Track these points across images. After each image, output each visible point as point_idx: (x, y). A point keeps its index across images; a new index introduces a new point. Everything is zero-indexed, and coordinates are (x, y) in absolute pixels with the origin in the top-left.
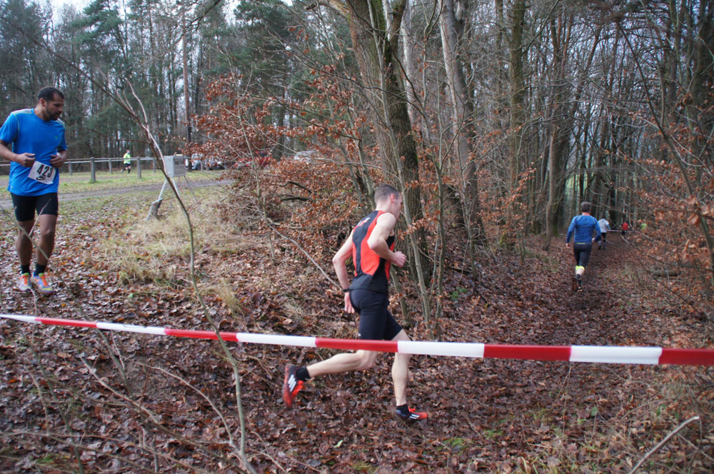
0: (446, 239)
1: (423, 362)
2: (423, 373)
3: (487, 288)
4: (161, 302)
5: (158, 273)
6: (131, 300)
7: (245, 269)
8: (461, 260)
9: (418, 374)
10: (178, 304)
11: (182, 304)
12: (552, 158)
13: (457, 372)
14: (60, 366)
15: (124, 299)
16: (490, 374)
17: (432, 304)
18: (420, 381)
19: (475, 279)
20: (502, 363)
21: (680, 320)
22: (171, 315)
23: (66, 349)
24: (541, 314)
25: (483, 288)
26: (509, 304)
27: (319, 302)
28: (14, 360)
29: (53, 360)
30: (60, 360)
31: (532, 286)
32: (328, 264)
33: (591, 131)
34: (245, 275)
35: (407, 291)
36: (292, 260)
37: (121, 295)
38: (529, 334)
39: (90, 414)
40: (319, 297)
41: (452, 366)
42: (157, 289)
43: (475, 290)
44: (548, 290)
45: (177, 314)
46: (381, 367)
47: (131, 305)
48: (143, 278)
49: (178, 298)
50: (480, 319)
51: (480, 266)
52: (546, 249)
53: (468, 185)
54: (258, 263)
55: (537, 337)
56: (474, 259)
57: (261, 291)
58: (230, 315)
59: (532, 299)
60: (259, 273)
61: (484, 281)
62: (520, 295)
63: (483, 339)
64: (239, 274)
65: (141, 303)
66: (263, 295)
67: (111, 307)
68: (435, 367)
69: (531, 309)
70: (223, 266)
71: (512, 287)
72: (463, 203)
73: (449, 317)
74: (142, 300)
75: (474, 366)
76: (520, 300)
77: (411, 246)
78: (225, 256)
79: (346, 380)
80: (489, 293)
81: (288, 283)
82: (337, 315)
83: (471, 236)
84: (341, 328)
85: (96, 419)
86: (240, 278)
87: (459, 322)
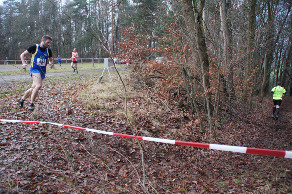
2: (208, 152)
3: (235, 118)
4: (103, 117)
5: (102, 106)
6: (91, 116)
7: (136, 106)
8: (225, 106)
9: (206, 153)
10: (110, 119)
11: (112, 119)
13: (223, 153)
14: (64, 141)
15: (89, 116)
16: (237, 155)
17: (213, 125)
18: (207, 156)
19: (231, 114)
22: (107, 123)
24: (259, 130)
26: (245, 125)
27: (166, 121)
28: (48, 138)
29: (62, 138)
30: (64, 138)
31: (255, 118)
32: (170, 105)
33: (283, 52)
34: (136, 108)
35: (202, 117)
36: (155, 103)
37: (87, 114)
38: (254, 139)
39: (76, 161)
40: (166, 118)
42: (102, 112)
43: (230, 118)
44: (262, 120)
45: (110, 123)
46: (191, 149)
47: (91, 118)
48: (96, 107)
49: (110, 116)
51: (233, 108)
52: (261, 102)
53: (230, 74)
54: (141, 103)
55: (257, 140)
56: (231, 106)
57: (143, 115)
59: (255, 124)
60: (142, 107)
61: (234, 115)
62: (249, 122)
63: (234, 139)
64: (134, 107)
65: (95, 118)
66: (144, 117)
67: (84, 119)
68: (213, 150)
69: (254, 128)
70: (127, 104)
71: (246, 118)
72: (227, 82)
73: (219, 129)
74: (95, 116)
76: (250, 124)
77: (205, 99)
78: (129, 100)
79: (176, 153)
80: (237, 120)
81: (154, 112)
82: (173, 126)
83: (230, 96)
84: (175, 132)
85: (78, 163)
86: (134, 109)
87: (224, 131)
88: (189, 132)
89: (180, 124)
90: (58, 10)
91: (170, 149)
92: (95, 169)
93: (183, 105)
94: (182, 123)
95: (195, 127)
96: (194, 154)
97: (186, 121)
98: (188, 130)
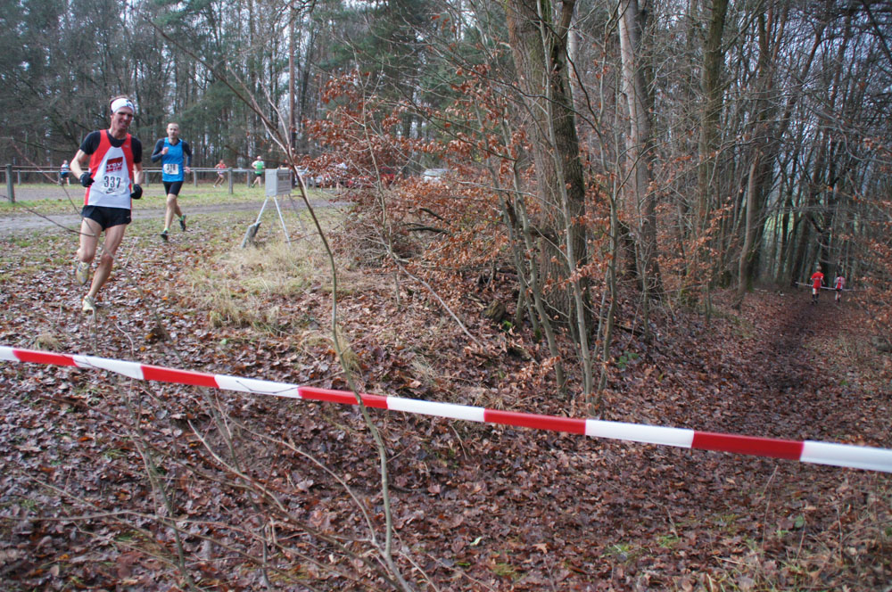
0: (616, 289)
1: (581, 444)
2: (581, 458)
3: (662, 353)
4: (260, 351)
5: (257, 316)
6: (223, 347)
7: (364, 315)
8: (631, 317)
9: (574, 458)
10: (282, 355)
11: (287, 355)
12: (752, 192)
13: (623, 459)
14: (139, 424)
15: (215, 345)
16: (665, 464)
17: (596, 374)
18: (577, 468)
19: (648, 342)
20: (679, 451)
22: (273, 368)
24: (730, 391)
25: (658, 354)
26: (689, 376)
27: (455, 362)
28: (86, 414)
31: (718, 354)
32: (466, 314)
33: (802, 159)
34: (363, 323)
35: (562, 352)
36: (421, 307)
37: (211, 340)
38: (715, 416)
39: (174, 486)
40: (455, 355)
41: (617, 451)
42: (257, 334)
43: (647, 356)
44: (739, 360)
45: (282, 368)
46: (529, 447)
47: (224, 354)
48: (239, 320)
49: (281, 348)
50: (653, 393)
51: (655, 325)
52: (737, 308)
53: (646, 223)
54: (379, 309)
55: (724, 421)
56: (648, 317)
57: (383, 343)
59: (719, 372)
60: (380, 321)
61: (659, 345)
62: (703, 366)
63: (656, 419)
64: (356, 321)
65: (236, 352)
66: (386, 350)
67: (199, 355)
68: (596, 452)
69: (717, 384)
71: (694, 355)
72: (638, 246)
73: (614, 389)
74: (237, 348)
75: (644, 453)
76: (703, 372)
77: (573, 297)
78: (341, 297)
79: (485, 461)
80: (665, 360)
81: (416, 335)
82: (476, 379)
83: (645, 287)
84: (481, 395)
85: (182, 493)
86: (357, 326)
87: (626, 395)
88: (522, 396)
89: (496, 372)
90: (122, 16)
91: (466, 449)
92: (237, 512)
93: (506, 316)
94: (502, 370)
95: (540, 380)
96: (536, 464)
97: (513, 363)
98: (519, 391)
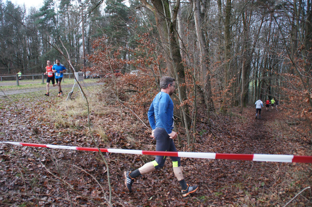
0: (197, 108)
1: (187, 163)
2: (187, 167)
3: (215, 130)
4: (73, 136)
5: (71, 124)
6: (60, 135)
7: (109, 122)
8: (204, 118)
9: (185, 167)
10: (80, 137)
11: (82, 137)
12: (243, 73)
13: (202, 167)
14: (29, 164)
15: (57, 135)
16: (217, 168)
17: (191, 137)
18: (186, 171)
19: (210, 126)
20: (222, 163)
21: (300, 144)
22: (77, 142)
23: (32, 157)
24: (239, 141)
25: (214, 130)
26: (225, 137)
27: (142, 136)
28: (9, 161)
29: (26, 161)
30: (29, 161)
31: (234, 129)
32: (145, 120)
33: (260, 61)
34: (110, 124)
35: (180, 131)
36: (130, 118)
37: (55, 133)
38: (234, 150)
39: (42, 185)
40: (142, 134)
41: (200, 164)
42: (71, 130)
43: (210, 131)
44: (242, 131)
45: (80, 141)
47: (60, 137)
48: (65, 125)
49: (80, 134)
50: (212, 144)
51: (212, 120)
52: (241, 113)
53: (207, 85)
54: (115, 119)
55: (237, 151)
56: (209, 117)
57: (116, 131)
58: (103, 142)
59: (235, 135)
60: (116, 123)
61: (213, 127)
62: (229, 133)
64: (107, 124)
65: (64, 137)
66: (118, 133)
67: (51, 138)
68: (193, 165)
69: (234, 139)
70: (100, 121)
71: (226, 130)
72: (204, 93)
73: (198, 143)
74: (64, 135)
75: (210, 165)
76: (229, 135)
77: (182, 111)
78: (101, 116)
80: (216, 132)
81: (128, 128)
82: (150, 142)
83: (208, 107)
84: (152, 147)
85: (45, 187)
86: (107, 125)
87: (203, 145)
